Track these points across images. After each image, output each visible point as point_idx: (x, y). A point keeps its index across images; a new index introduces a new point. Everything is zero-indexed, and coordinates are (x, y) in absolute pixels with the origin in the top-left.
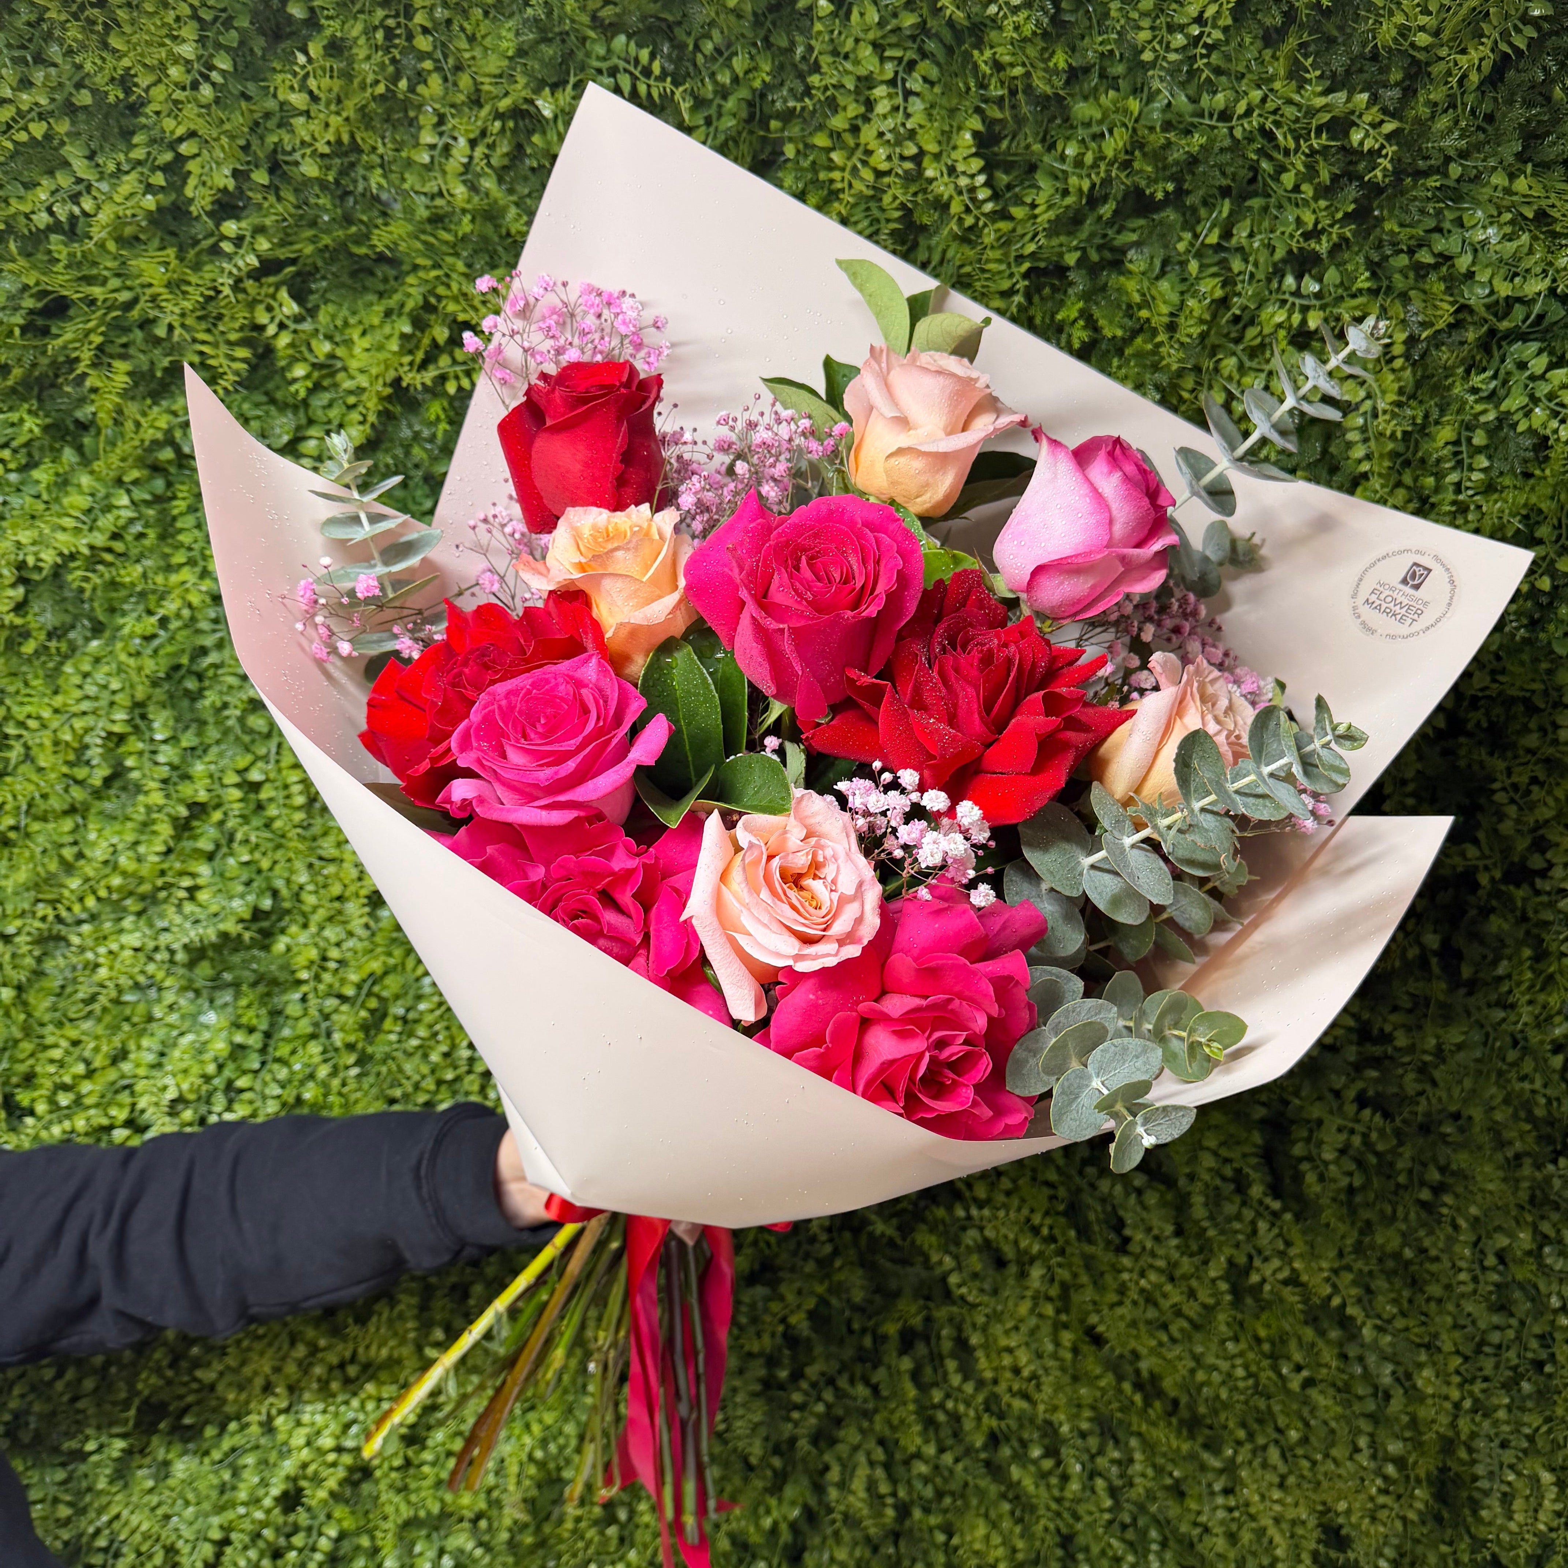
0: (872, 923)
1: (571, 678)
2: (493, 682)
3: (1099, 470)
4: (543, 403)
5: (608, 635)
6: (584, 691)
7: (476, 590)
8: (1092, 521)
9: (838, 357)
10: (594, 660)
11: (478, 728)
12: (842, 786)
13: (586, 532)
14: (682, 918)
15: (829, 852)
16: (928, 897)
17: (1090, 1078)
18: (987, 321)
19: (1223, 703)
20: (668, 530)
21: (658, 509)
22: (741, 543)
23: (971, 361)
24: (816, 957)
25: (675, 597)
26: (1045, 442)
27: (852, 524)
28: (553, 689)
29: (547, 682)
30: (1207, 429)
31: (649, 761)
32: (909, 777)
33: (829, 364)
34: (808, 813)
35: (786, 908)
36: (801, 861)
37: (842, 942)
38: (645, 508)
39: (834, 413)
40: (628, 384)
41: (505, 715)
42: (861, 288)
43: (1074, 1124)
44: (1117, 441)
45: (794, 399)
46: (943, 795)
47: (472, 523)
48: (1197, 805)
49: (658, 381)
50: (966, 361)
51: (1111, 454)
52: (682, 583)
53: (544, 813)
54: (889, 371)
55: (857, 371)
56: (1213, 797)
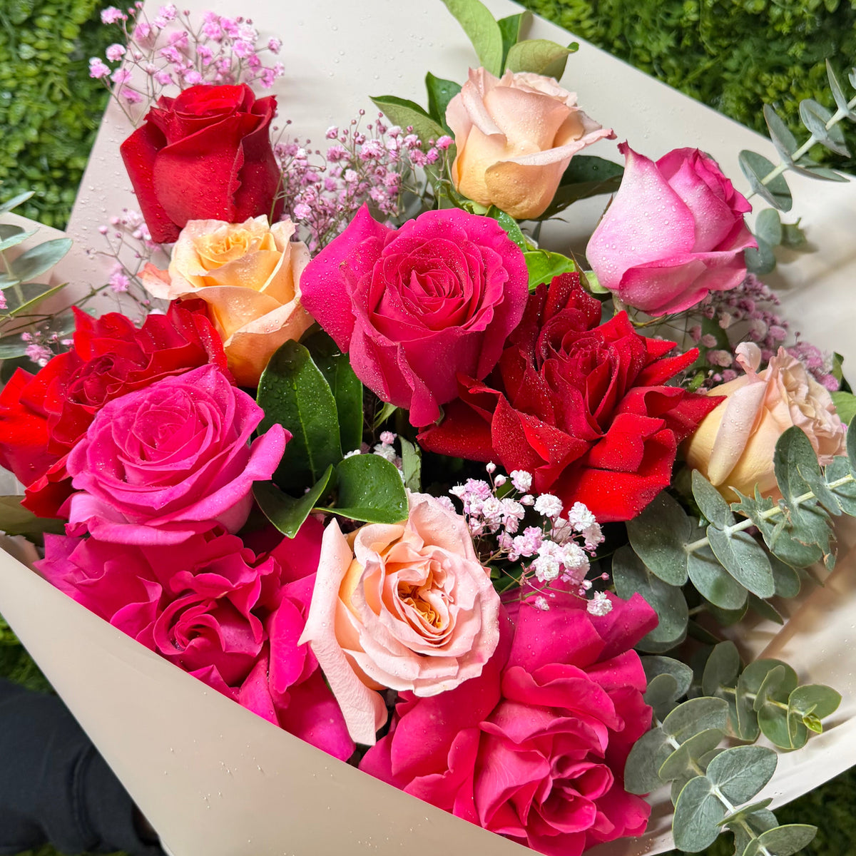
0: (492, 637)
1: (189, 390)
2: (111, 398)
3: (681, 181)
4: (162, 126)
5: (227, 344)
6: (202, 405)
7: (107, 290)
8: (678, 227)
9: (439, 73)
10: (212, 373)
11: (95, 447)
12: (457, 490)
13: (208, 244)
14: (301, 642)
15: (447, 564)
16: (546, 607)
17: (708, 786)
18: (574, 47)
19: (804, 390)
20: (285, 240)
21: (274, 220)
22: (354, 262)
23: (558, 79)
24: (436, 681)
25: (291, 306)
26: (631, 156)
27: (458, 238)
28: (171, 403)
29: (165, 395)
30: (768, 135)
31: (266, 475)
32: (522, 479)
33: (430, 80)
34: (426, 520)
35: (405, 627)
36: (419, 574)
37: (462, 661)
38: (262, 219)
39: (437, 128)
40: (243, 108)
41: (122, 434)
42: (458, 16)
43: (693, 835)
44: (697, 154)
45: (401, 115)
46: (555, 499)
47: (103, 229)
48: (795, 501)
49: (272, 102)
50: (553, 80)
51: (692, 167)
52: (299, 293)
53: (160, 533)
54: (486, 93)
55: (458, 89)
56: (810, 494)
